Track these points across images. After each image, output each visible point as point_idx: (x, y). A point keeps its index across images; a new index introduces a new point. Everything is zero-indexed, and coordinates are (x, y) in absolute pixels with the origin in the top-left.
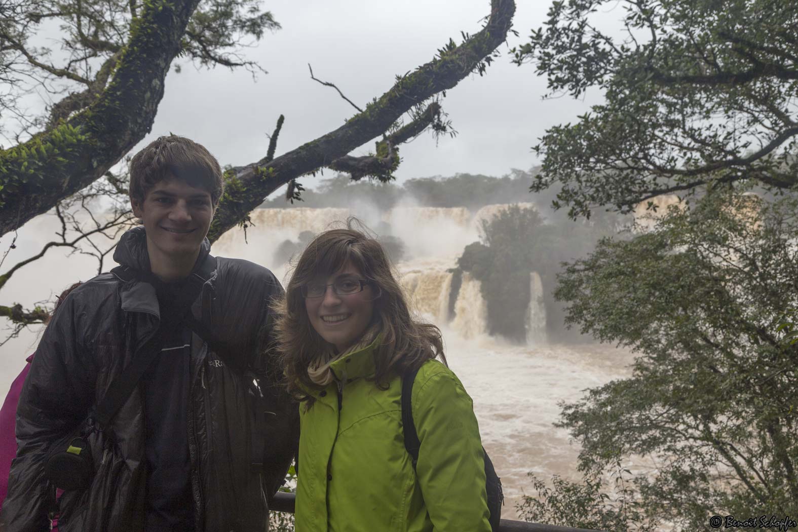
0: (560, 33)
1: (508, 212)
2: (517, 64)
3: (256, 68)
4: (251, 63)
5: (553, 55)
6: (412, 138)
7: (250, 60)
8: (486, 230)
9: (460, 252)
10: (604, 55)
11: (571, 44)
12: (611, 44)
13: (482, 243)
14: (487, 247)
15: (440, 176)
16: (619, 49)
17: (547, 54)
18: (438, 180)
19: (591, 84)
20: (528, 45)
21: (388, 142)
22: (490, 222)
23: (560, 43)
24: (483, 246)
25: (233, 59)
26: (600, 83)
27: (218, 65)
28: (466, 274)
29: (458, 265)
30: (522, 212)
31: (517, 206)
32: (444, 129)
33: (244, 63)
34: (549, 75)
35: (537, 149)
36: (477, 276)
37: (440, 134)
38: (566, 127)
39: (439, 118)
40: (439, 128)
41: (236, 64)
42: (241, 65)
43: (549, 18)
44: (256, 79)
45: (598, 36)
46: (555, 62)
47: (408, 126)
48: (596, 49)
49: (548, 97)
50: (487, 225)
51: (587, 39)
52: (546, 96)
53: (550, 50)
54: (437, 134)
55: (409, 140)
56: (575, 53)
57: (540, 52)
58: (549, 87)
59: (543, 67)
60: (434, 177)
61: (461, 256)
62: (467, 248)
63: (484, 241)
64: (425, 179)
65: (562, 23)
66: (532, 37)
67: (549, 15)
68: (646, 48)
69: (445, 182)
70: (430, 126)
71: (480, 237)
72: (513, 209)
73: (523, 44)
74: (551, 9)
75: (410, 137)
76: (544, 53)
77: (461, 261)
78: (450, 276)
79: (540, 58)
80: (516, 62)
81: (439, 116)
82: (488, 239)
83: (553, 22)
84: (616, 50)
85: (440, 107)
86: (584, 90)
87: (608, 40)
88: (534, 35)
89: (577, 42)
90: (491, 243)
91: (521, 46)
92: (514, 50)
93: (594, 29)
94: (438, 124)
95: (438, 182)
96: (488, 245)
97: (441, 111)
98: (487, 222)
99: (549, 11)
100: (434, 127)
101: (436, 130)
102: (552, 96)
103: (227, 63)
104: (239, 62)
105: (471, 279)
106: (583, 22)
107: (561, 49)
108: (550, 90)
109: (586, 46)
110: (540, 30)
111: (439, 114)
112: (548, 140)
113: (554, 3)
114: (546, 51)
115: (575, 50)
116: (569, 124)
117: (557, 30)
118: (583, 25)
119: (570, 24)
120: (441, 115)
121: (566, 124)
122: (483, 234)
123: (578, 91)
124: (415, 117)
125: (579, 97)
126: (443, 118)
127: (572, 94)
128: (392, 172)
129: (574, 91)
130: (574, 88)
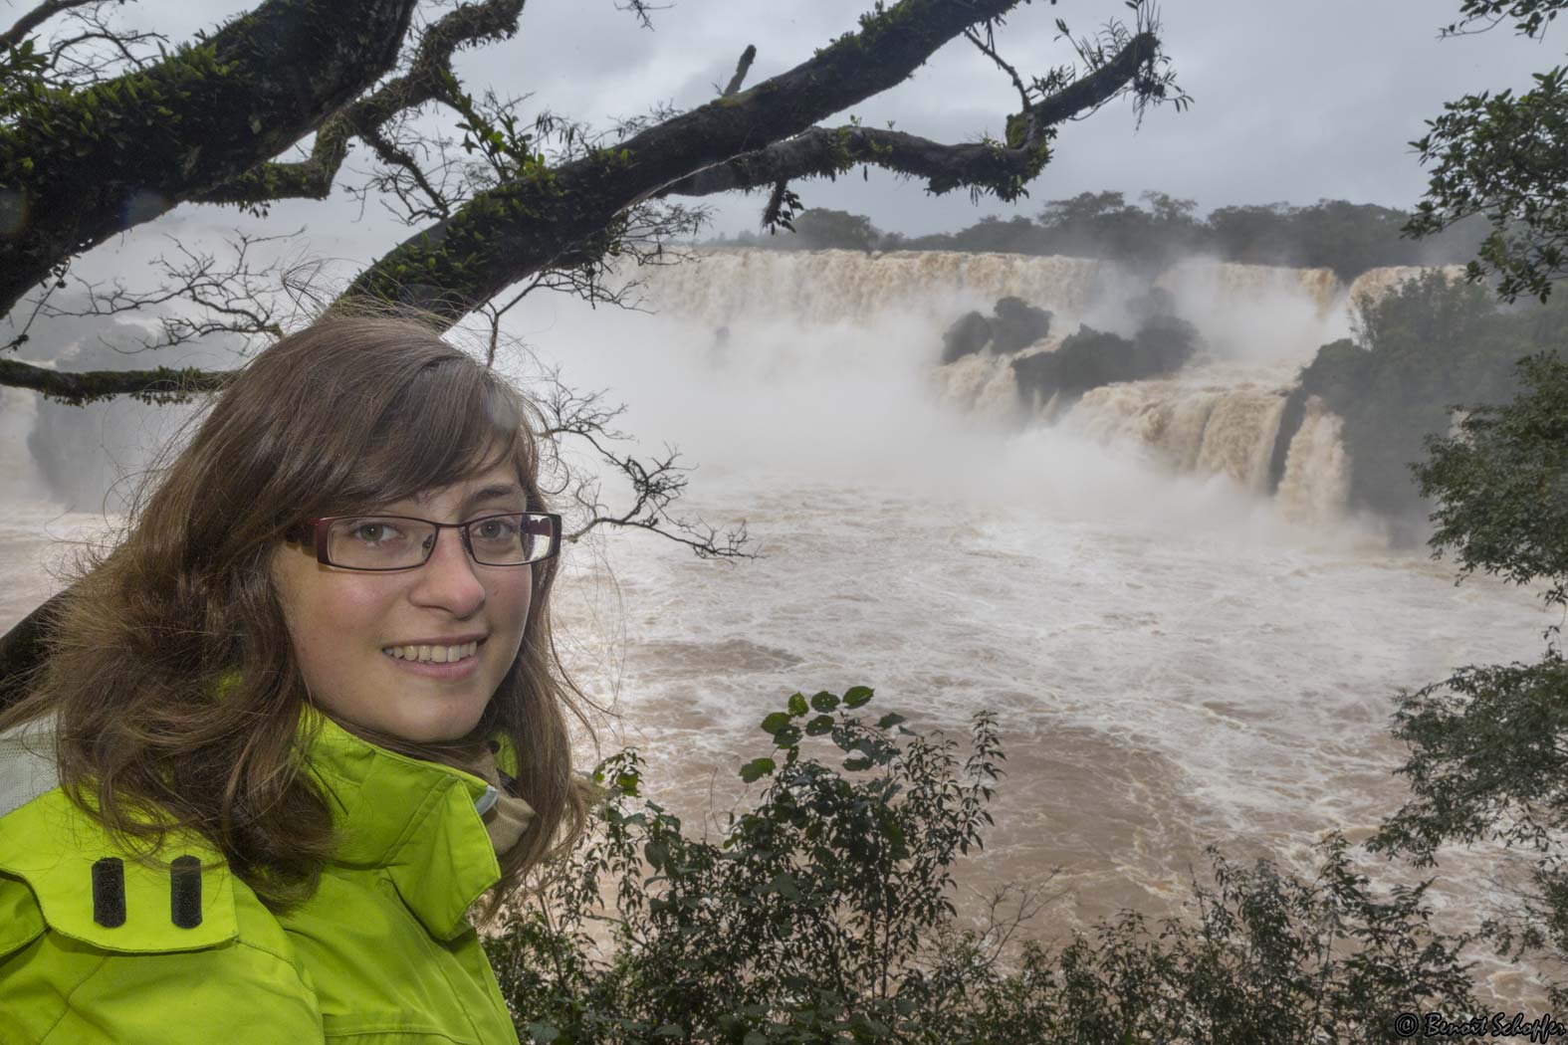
1: (1420, 284)
6: (1088, 110)
8: (1366, 317)
9: (1308, 358)
13: (1356, 342)
14: (1365, 352)
15: (1286, 203)
18: (1280, 211)
21: (1031, 116)
22: (1378, 302)
24: (1358, 348)
28: (1315, 399)
29: (1301, 383)
30: (1451, 285)
31: (1440, 272)
32: (1160, 91)
35: (1423, 145)
36: (1335, 407)
37: (1150, 102)
38: (1500, 98)
39: (1150, 68)
40: (1151, 88)
47: (1082, 82)
49: (1456, 31)
50: (1371, 307)
52: (1452, 28)
54: (1143, 103)
55: (1081, 113)
58: (1464, 9)
60: (1274, 205)
61: (1309, 365)
62: (1324, 349)
63: (1360, 339)
64: (1254, 209)
69: (1294, 217)
70: (1130, 84)
71: (1353, 329)
72: (1431, 277)
75: (1082, 107)
77: (1308, 375)
81: (1151, 62)
82: (1369, 335)
85: (1157, 43)
86: (1553, 15)
90: (1375, 343)
94: (1147, 80)
95: (1281, 216)
96: (1369, 347)
97: (1157, 52)
98: (1372, 301)
100: (1137, 86)
101: (1142, 93)
102: (1465, 28)
108: (1464, 16)
111: (1151, 57)
116: (1509, 91)
120: (1157, 59)
121: (1501, 92)
122: (1361, 324)
123: (1537, 19)
124: (1095, 62)
125: (1537, 34)
126: (1160, 69)
127: (1520, 26)
128: (1025, 180)
129: (1528, 17)
130: (1525, 11)
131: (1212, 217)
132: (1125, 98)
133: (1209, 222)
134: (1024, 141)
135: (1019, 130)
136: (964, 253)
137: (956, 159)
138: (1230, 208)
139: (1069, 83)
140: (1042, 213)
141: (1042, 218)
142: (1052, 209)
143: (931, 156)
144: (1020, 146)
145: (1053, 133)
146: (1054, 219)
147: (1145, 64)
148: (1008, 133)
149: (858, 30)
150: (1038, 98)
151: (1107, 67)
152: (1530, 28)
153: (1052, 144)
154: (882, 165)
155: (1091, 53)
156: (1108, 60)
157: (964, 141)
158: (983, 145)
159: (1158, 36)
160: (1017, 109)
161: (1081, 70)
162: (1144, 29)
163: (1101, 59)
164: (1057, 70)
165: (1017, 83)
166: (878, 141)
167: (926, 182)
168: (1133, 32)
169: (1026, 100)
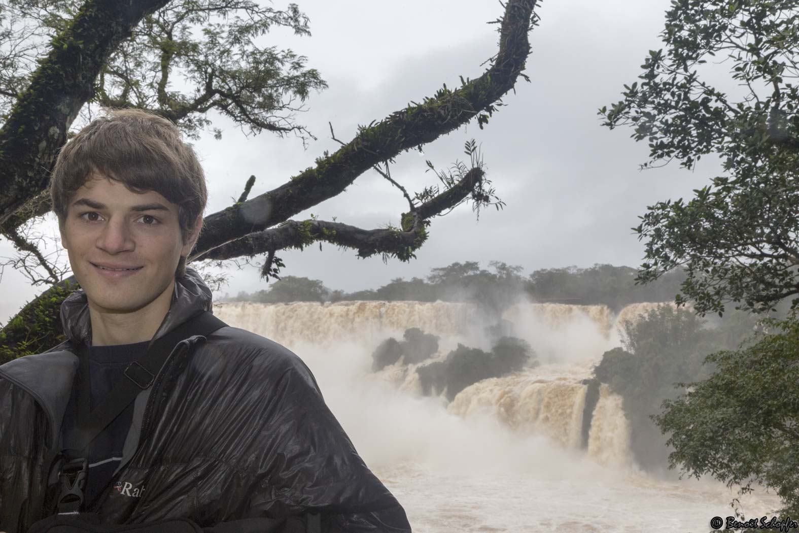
0: (661, 90)
1: (658, 313)
2: (608, 127)
3: (306, 135)
4: (299, 128)
5: (655, 116)
6: (447, 210)
7: (299, 124)
8: (629, 334)
9: (598, 360)
10: (718, 114)
11: (677, 103)
12: (724, 102)
13: (625, 349)
14: (631, 355)
15: (575, 267)
16: (735, 107)
17: (647, 115)
18: (572, 271)
19: (708, 151)
20: (621, 103)
21: (415, 214)
22: (635, 324)
23: (662, 102)
24: (626, 353)
25: (282, 124)
26: (719, 150)
27: (263, 130)
28: (604, 386)
29: (595, 375)
30: (675, 313)
31: (668, 305)
32: (486, 199)
33: (293, 128)
34: (651, 140)
35: (639, 230)
36: (617, 390)
37: (482, 205)
38: (677, 203)
39: (480, 186)
40: (481, 198)
41: (284, 129)
42: (290, 130)
43: (647, 71)
44: (306, 146)
45: (710, 92)
46: (658, 123)
47: (442, 195)
48: (707, 109)
49: (648, 166)
50: (631, 328)
51: (696, 95)
52: (646, 165)
53: (649, 108)
54: (478, 205)
55: (443, 212)
56: (682, 113)
57: (637, 112)
58: (651, 155)
59: (642, 132)
60: (568, 268)
61: (598, 365)
62: (606, 354)
63: (627, 347)
64: (558, 270)
65: (663, 77)
66: (625, 94)
67: (643, 67)
68: (767, 104)
70: (470, 195)
71: (622, 341)
72: (663, 308)
73: (617, 103)
74: (647, 60)
75: (444, 208)
76: (641, 112)
77: (597, 370)
78: (585, 387)
79: (635, 119)
80: (607, 124)
81: (481, 184)
82: (632, 344)
83: (651, 76)
84: (731, 109)
85: (483, 173)
86: (699, 158)
87: (720, 97)
88: (628, 91)
89: (684, 99)
90: (636, 350)
91: (613, 105)
92: (604, 110)
93: (703, 85)
94: (479, 193)
95: (573, 274)
96: (632, 352)
97: (483, 178)
98: (632, 324)
99: (644, 63)
100: (474, 197)
101: (477, 200)
102: (652, 164)
103: (272, 127)
104: (286, 127)
105: (611, 393)
106: (691, 76)
107: (664, 108)
108: (651, 158)
109: (695, 104)
110: (635, 85)
111: (480, 181)
112: (650, 219)
113: (651, 52)
114: (646, 110)
115: (684, 110)
116: (681, 200)
117: (656, 85)
118: (691, 79)
119: (674, 79)
120: (484, 182)
121: (677, 200)
122: (626, 338)
123: (690, 160)
124: (448, 183)
125: (692, 168)
126: (486, 187)
127: (683, 164)
128: (413, 249)
129: (685, 159)
130: (684, 156)
131: (532, 276)
132: (467, 205)
133: (531, 279)
134: (412, 228)
135: (409, 221)
136: (383, 302)
137: (372, 238)
139: (436, 195)
140: (430, 276)
141: (430, 278)
142: (435, 273)
143: (360, 237)
144: (410, 231)
145: (428, 223)
146: (437, 279)
147: (477, 184)
148: (402, 223)
149: (315, 166)
150: (419, 204)
151: (456, 186)
152: (689, 164)
153: (428, 229)
154: (330, 242)
155: (447, 179)
156: (456, 182)
157: (378, 228)
158: (388, 230)
159: (483, 169)
160: (407, 210)
161: (442, 188)
162: (475, 166)
163: (453, 182)
164: (428, 188)
165: (406, 195)
166: (327, 228)
167: (356, 251)
168: (469, 168)
169: (412, 205)
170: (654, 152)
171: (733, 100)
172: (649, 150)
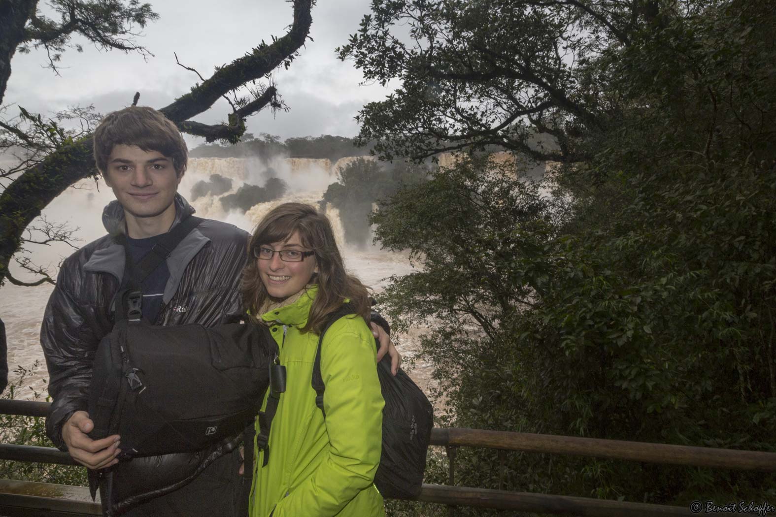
0: (370, 39)
1: (357, 162)
2: (341, 60)
3: (146, 53)
4: (140, 48)
5: (366, 54)
7: (140, 45)
8: (342, 174)
9: (326, 189)
10: (400, 56)
11: (378, 47)
12: (404, 49)
13: (340, 183)
14: (343, 186)
15: (311, 136)
16: (409, 52)
17: (362, 53)
18: (309, 139)
19: (394, 76)
20: (348, 46)
21: (237, 114)
22: (345, 169)
23: (371, 46)
24: (340, 185)
25: (126, 44)
26: (400, 76)
27: (114, 48)
28: (329, 204)
29: (324, 198)
30: (366, 163)
31: (362, 158)
32: (279, 106)
33: (136, 48)
34: (364, 68)
35: (357, 118)
36: (336, 206)
37: (277, 110)
39: (275, 98)
40: (276, 105)
41: (130, 49)
42: (134, 49)
43: (363, 27)
44: (147, 60)
45: (396, 42)
46: (368, 59)
47: (252, 102)
48: (395, 52)
49: (363, 84)
50: (343, 171)
51: (389, 43)
53: (363, 50)
54: (275, 110)
56: (381, 54)
57: (357, 52)
58: (364, 77)
59: (360, 63)
60: (307, 137)
62: (330, 186)
64: (301, 138)
65: (371, 32)
66: (350, 40)
67: (361, 25)
68: (426, 52)
69: (314, 141)
70: (269, 104)
71: (338, 179)
72: (360, 160)
73: (345, 46)
74: (363, 20)
76: (360, 52)
77: (325, 195)
79: (356, 56)
80: (340, 58)
82: (344, 181)
83: (365, 30)
84: (408, 53)
85: (276, 90)
86: (389, 80)
87: (402, 46)
88: (352, 39)
89: (382, 45)
90: (346, 183)
91: (343, 47)
92: (339, 49)
93: (393, 38)
94: (274, 102)
95: (309, 141)
96: (344, 184)
97: (276, 93)
98: (343, 169)
99: (361, 22)
100: (272, 104)
101: (274, 107)
102: (365, 83)
103: (121, 47)
104: (131, 47)
106: (386, 31)
107: (371, 50)
108: (364, 80)
109: (388, 49)
110: (356, 35)
111: (275, 95)
113: (365, 16)
115: (381, 52)
117: (368, 36)
118: (386, 33)
119: (377, 32)
120: (277, 95)
122: (340, 177)
123: (385, 81)
124: (256, 96)
125: (386, 85)
126: (278, 98)
127: (381, 83)
128: (239, 137)
129: (382, 81)
130: (381, 79)
131: (286, 142)
132: (268, 109)
133: (285, 144)
134: (236, 123)
135: (234, 119)
137: (214, 130)
138: (292, 138)
139: (248, 103)
144: (235, 125)
145: (245, 120)
147: (273, 97)
148: (229, 120)
149: (190, 92)
150: (238, 108)
151: (260, 97)
152: (384, 83)
153: (246, 124)
154: (188, 133)
155: (255, 93)
156: (261, 95)
157: (216, 124)
158: (222, 125)
159: (276, 87)
160: (232, 112)
161: (252, 99)
162: (272, 85)
163: (259, 95)
164: (243, 98)
165: (230, 103)
166: (186, 125)
167: (205, 139)
168: (268, 86)
169: (234, 109)
170: (366, 75)
171: (408, 48)
172: (363, 74)
